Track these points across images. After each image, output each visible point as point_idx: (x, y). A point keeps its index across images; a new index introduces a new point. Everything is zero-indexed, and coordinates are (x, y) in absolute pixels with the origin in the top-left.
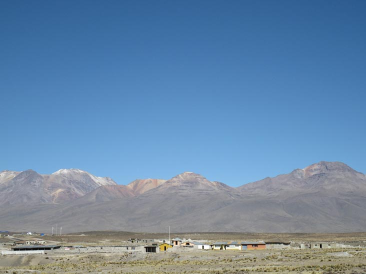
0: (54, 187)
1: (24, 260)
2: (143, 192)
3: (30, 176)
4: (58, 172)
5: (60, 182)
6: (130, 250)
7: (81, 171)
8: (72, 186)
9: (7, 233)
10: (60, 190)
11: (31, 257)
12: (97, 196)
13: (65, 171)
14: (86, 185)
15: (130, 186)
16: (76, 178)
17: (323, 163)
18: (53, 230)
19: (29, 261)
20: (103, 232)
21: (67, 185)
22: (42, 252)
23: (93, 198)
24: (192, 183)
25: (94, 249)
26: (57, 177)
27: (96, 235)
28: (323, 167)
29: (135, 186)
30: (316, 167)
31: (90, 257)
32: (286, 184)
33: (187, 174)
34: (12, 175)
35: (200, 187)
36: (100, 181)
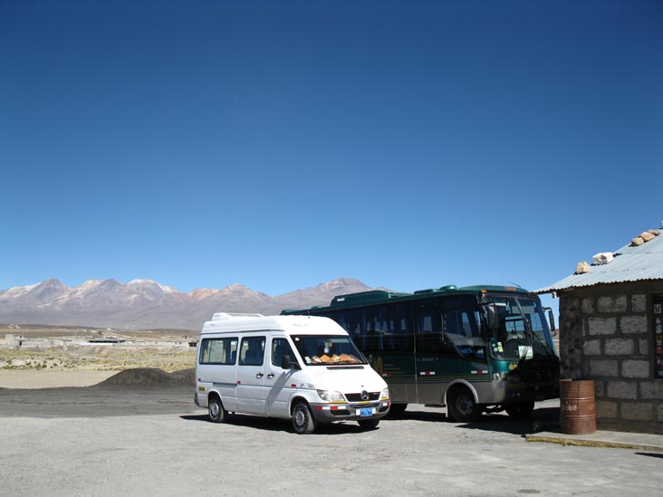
0: (130, 293)
1: (97, 350)
2: (200, 298)
3: (112, 284)
4: (134, 281)
5: (134, 289)
6: (178, 345)
7: (152, 281)
8: (145, 293)
9: (91, 328)
10: (134, 296)
11: (103, 348)
12: (164, 301)
13: (139, 281)
14: (156, 292)
15: (191, 294)
16: (147, 286)
17: (342, 280)
18: (127, 327)
19: (100, 351)
20: (168, 330)
21: (141, 292)
22: (111, 344)
23: (161, 302)
24: (239, 293)
25: (150, 343)
26: (133, 285)
27: (159, 332)
28: (341, 283)
29: (195, 294)
30: (336, 282)
31: (147, 349)
32: (312, 295)
33: (235, 286)
34: (98, 283)
35: (246, 296)
36: (167, 289)
